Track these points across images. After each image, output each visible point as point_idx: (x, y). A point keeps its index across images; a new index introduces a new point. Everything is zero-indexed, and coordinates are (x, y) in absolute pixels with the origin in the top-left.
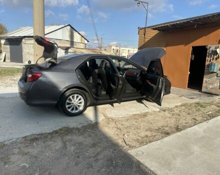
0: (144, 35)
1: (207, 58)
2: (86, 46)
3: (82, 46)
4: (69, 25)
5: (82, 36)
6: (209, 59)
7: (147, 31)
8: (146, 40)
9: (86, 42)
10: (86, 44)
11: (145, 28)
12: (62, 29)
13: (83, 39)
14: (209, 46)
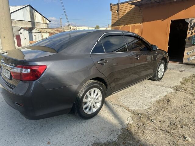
0: (118, 11)
1: (188, 31)
2: (48, 26)
3: (44, 26)
4: (29, 5)
5: (43, 16)
6: (190, 31)
7: (120, 7)
8: (120, 17)
9: (48, 22)
10: (48, 24)
11: (118, 4)
12: (22, 10)
13: (45, 19)
14: (191, 19)
